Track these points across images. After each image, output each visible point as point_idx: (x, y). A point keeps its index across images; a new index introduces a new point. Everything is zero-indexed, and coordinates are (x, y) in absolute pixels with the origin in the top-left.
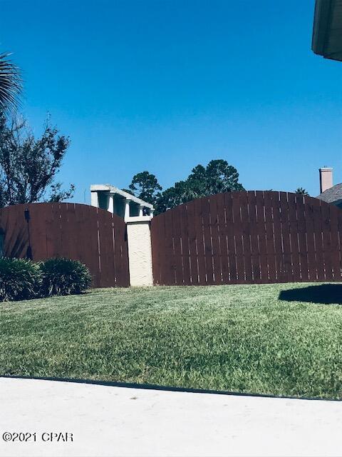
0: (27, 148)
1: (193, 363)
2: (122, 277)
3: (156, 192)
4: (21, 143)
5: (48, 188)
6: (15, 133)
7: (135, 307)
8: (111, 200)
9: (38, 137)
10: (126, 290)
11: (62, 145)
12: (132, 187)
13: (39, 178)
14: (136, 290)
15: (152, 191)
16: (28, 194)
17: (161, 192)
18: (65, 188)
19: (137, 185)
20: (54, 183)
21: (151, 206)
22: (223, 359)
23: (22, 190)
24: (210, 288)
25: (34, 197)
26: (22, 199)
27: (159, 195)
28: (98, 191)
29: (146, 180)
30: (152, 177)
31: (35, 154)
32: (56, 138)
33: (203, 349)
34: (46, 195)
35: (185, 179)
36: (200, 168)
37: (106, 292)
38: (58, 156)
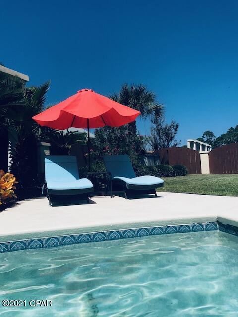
0: (165, 128)
1: (217, 191)
2: (198, 170)
3: (213, 139)
4: (164, 127)
5: (172, 141)
6: (161, 124)
7: (203, 180)
8: (195, 145)
9: (169, 125)
10: (200, 175)
11: (177, 126)
12: (203, 137)
13: (170, 138)
14: (203, 175)
15: (211, 138)
16: (166, 144)
17: (215, 139)
18: (178, 141)
19: (205, 136)
20: (174, 140)
21: (210, 146)
22: (223, 190)
23: (164, 142)
24: (230, 175)
25: (168, 144)
26: (164, 145)
27: (214, 140)
28: (190, 142)
29: (209, 134)
30: (211, 133)
31: (168, 130)
32: (175, 125)
33: (220, 188)
34: (172, 144)
35: (225, 133)
36: (232, 128)
37: (193, 176)
38: (176, 130)
